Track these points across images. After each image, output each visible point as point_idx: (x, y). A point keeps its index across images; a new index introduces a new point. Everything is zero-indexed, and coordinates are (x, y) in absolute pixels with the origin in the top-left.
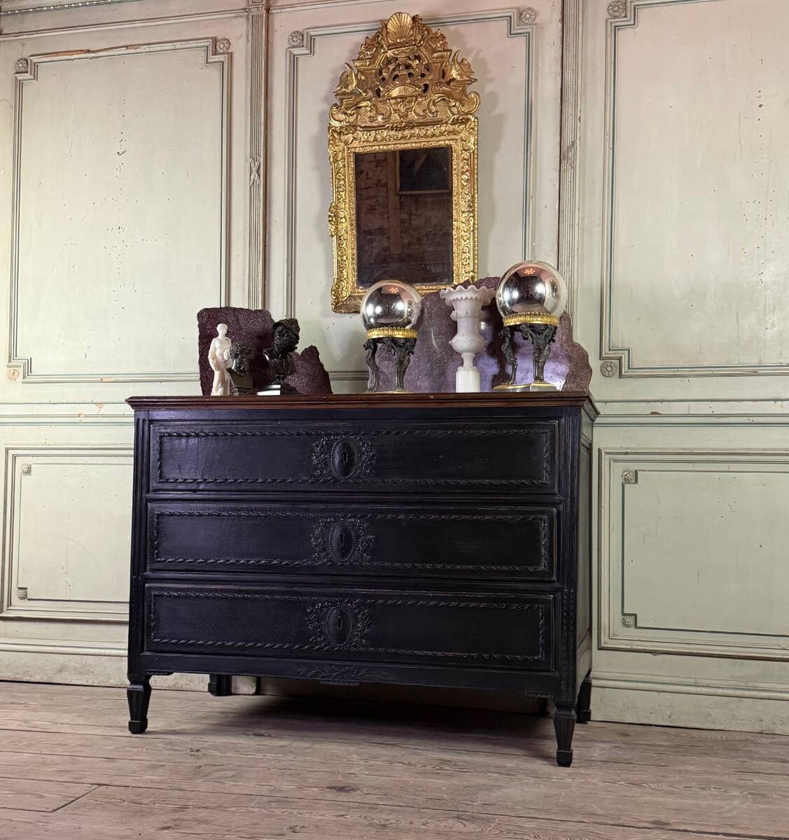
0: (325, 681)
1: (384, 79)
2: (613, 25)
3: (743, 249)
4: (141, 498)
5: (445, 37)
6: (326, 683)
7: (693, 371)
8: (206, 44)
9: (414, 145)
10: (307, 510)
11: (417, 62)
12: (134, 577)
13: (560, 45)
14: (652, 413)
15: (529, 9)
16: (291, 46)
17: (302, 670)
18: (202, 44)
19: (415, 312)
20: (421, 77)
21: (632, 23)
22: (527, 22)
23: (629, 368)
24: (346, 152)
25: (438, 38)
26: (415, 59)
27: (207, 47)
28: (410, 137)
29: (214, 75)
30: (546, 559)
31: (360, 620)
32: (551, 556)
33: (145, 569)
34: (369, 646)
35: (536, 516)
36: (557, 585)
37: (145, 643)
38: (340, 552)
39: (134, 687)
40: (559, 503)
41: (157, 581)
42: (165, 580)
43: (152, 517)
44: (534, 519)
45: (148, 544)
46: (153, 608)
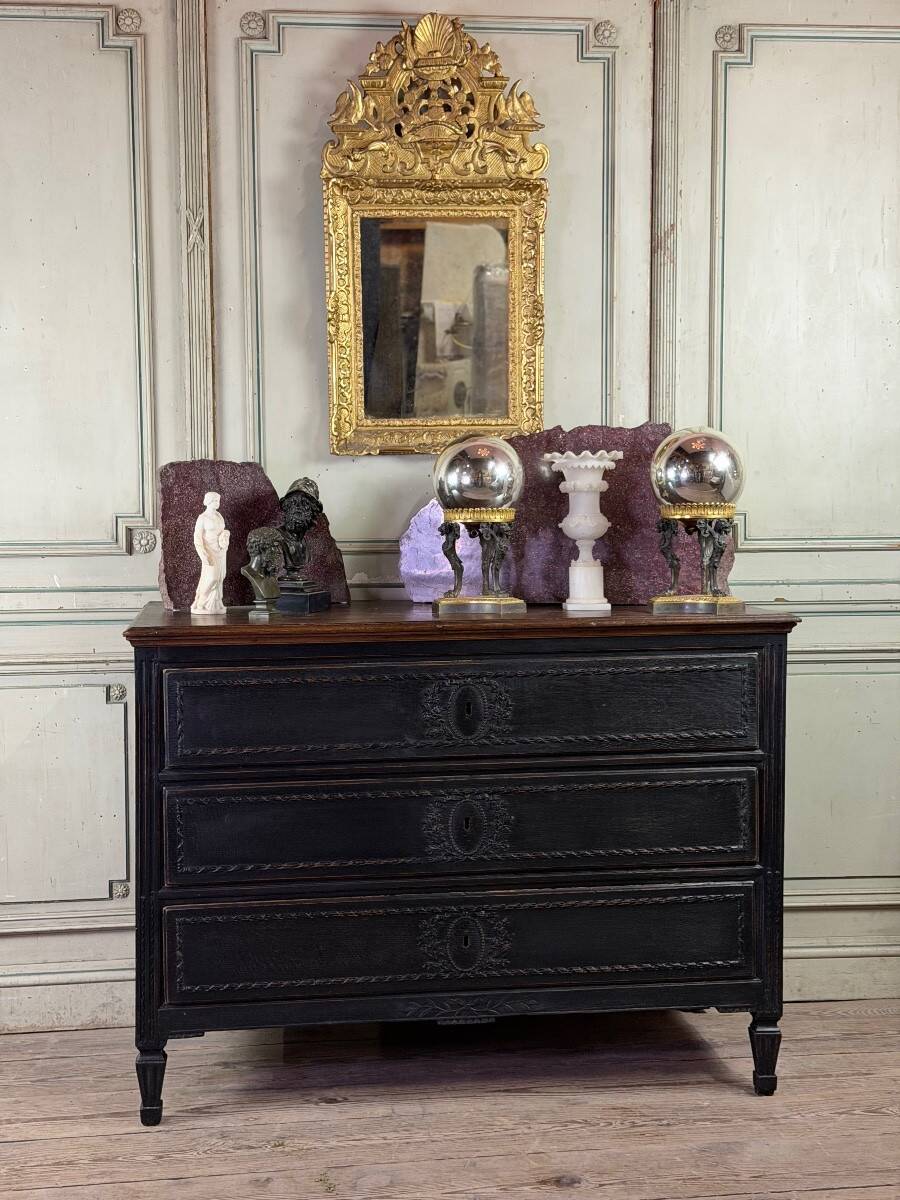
0: (445, 1020)
1: (406, 110)
2: (724, 61)
3: (885, 385)
4: (150, 780)
5: (496, 57)
6: (448, 1022)
7: (825, 544)
8: (101, 15)
9: (451, 213)
10: (416, 786)
11: (456, 89)
12: (143, 897)
13: (650, 81)
14: (777, 600)
15: (607, 22)
16: (243, 35)
17: (411, 1009)
18: (94, 15)
19: (518, 481)
20: (463, 113)
21: (749, 61)
22: (605, 41)
23: (745, 539)
24: (349, 215)
25: (487, 56)
26: (453, 84)
27: (102, 20)
28: (448, 202)
29: (116, 65)
30: (746, 835)
31: (496, 933)
32: (753, 831)
33: (161, 885)
34: (509, 967)
35: (732, 780)
36: (758, 867)
37: (167, 993)
38: (466, 842)
39: (148, 1058)
40: (760, 761)
41: (182, 901)
42: (195, 899)
43: (171, 807)
44: (730, 784)
45: (166, 848)
46: (180, 942)
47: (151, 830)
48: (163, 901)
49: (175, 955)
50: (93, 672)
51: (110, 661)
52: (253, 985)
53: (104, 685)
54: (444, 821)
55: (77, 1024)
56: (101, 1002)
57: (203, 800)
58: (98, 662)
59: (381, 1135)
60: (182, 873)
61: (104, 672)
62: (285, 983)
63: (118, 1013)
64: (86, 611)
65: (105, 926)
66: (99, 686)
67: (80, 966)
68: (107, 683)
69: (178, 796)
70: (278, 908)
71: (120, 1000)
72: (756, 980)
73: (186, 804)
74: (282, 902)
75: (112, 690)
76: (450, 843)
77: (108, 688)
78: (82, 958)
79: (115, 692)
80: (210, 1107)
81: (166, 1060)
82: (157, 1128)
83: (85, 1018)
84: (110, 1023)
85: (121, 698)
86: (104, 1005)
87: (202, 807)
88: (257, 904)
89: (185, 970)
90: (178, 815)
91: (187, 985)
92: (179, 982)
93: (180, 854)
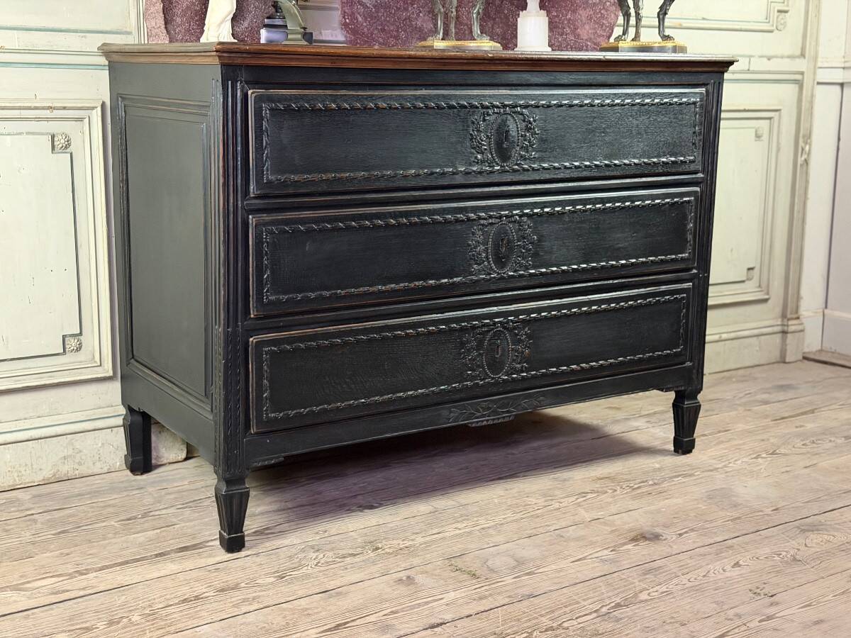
10: (465, 210)
12: (230, 329)
30: (691, 245)
31: (520, 341)
32: (695, 241)
33: (247, 316)
34: (527, 370)
35: (685, 199)
36: (695, 271)
37: (253, 422)
38: (501, 261)
39: (234, 488)
40: (700, 183)
41: (266, 331)
42: (278, 328)
44: (682, 203)
45: (253, 278)
46: (266, 371)
48: (249, 332)
49: (262, 384)
50: (38, 119)
51: (55, 108)
53: (47, 134)
54: (485, 243)
55: (38, 478)
56: (62, 455)
57: (287, 228)
58: (43, 108)
59: (454, 526)
60: (267, 303)
61: (47, 119)
63: (80, 464)
64: (29, 52)
65: (63, 380)
66: (42, 134)
67: (37, 423)
68: (52, 131)
69: (265, 224)
71: (80, 451)
72: (688, 364)
73: (272, 233)
75: (56, 139)
76: (489, 262)
77: (53, 137)
78: (38, 415)
79: (60, 141)
80: (267, 529)
83: (47, 473)
84: (71, 474)
85: (66, 148)
86: (65, 458)
87: (286, 235)
88: (334, 329)
89: (271, 398)
90: (265, 244)
91: (273, 413)
92: (266, 411)
93: (266, 284)
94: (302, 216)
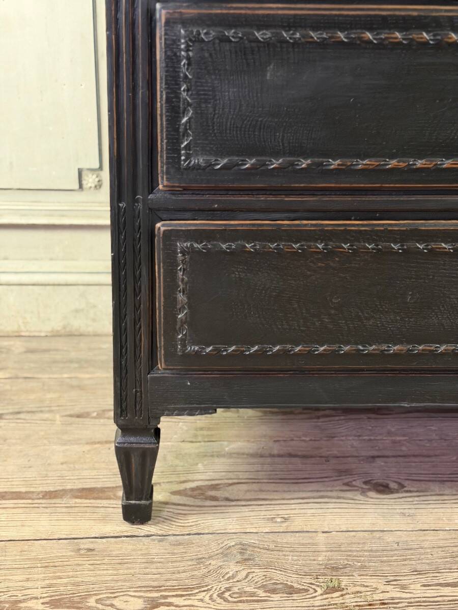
33: (152, 185)
37: (161, 353)
39: (132, 439)
41: (188, 215)
42: (210, 213)
43: (171, 45)
45: (161, 122)
46: (183, 279)
47: (134, 89)
48: (156, 213)
49: (175, 299)
52: (297, 349)
57: (229, 33)
60: (188, 168)
62: (347, 348)
69: (185, 22)
70: (346, 235)
73: (197, 40)
74: (354, 224)
81: (158, 443)
82: (146, 529)
83: (56, 325)
86: (77, 311)
87: (227, 47)
88: (312, 225)
89: (191, 321)
90: (184, 61)
91: (194, 344)
92: (181, 339)
93: (185, 134)
94: (261, 12)
